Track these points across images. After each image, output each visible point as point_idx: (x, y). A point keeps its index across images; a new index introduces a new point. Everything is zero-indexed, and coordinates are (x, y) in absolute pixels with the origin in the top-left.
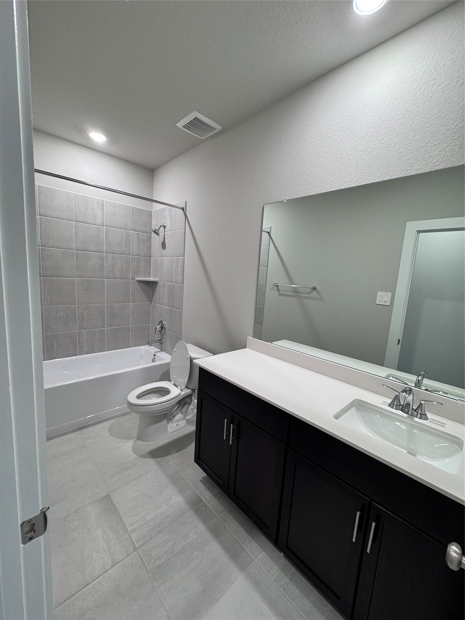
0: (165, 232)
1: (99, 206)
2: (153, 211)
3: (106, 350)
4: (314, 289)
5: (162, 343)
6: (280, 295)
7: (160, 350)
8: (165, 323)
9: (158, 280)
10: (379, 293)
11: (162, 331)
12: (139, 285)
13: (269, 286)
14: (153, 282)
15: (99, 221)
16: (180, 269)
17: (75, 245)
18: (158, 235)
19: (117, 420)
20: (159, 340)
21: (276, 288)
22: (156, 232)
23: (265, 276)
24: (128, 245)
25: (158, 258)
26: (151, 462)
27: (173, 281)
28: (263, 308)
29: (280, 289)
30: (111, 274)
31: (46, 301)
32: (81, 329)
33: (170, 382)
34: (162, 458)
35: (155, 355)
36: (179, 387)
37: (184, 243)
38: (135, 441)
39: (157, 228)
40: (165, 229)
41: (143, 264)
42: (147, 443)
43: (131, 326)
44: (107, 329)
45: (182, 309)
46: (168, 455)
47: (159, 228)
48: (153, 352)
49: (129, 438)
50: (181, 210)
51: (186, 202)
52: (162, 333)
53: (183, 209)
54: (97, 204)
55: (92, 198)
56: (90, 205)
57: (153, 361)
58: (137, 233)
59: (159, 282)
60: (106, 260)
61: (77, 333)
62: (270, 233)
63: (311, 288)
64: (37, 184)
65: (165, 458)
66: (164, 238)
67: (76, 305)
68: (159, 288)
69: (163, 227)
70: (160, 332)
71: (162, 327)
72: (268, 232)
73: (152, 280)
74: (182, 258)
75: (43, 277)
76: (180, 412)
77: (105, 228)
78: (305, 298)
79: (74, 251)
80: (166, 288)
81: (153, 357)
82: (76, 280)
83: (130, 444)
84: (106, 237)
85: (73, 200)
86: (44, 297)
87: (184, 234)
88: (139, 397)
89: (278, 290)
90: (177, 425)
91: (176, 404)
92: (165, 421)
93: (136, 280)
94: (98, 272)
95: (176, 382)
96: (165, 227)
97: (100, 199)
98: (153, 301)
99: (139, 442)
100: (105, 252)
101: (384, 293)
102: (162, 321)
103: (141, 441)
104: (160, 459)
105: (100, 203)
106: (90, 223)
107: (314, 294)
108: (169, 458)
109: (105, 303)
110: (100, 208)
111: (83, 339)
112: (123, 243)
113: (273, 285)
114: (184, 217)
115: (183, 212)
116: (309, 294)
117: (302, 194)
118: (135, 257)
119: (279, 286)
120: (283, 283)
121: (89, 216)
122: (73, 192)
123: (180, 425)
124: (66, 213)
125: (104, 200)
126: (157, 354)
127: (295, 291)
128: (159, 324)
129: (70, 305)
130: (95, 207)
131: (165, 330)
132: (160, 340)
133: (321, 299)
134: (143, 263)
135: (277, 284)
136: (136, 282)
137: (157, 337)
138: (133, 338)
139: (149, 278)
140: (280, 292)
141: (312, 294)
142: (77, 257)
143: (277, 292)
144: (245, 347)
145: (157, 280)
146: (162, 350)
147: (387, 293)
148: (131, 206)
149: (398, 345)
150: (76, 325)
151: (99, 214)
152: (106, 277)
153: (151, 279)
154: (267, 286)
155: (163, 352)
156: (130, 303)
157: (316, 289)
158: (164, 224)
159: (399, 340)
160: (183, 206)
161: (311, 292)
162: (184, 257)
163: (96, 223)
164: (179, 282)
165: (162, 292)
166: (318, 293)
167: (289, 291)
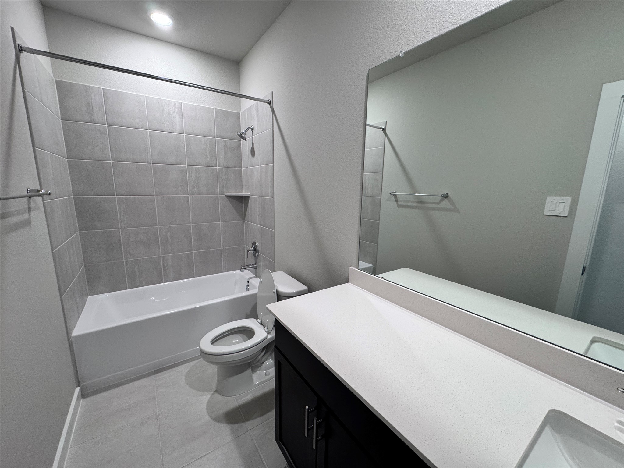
0: (253, 136)
1: (176, 110)
2: (241, 112)
3: (195, 276)
4: (446, 196)
5: (256, 268)
6: (399, 206)
7: (255, 276)
8: (258, 244)
9: (249, 194)
10: (549, 199)
11: (255, 254)
12: (229, 201)
13: (385, 195)
14: (245, 196)
15: (177, 128)
16: (269, 179)
17: (151, 158)
18: (245, 140)
19: (198, 362)
20: (253, 265)
21: (393, 198)
22: (242, 136)
23: (381, 184)
24: (214, 155)
25: (249, 168)
26: (225, 429)
27: (264, 195)
28: (379, 223)
29: (399, 199)
30: (195, 189)
31: (122, 223)
32: (165, 253)
33: (257, 320)
34: (240, 424)
35: (248, 282)
36: (266, 328)
37: (272, 146)
38: (213, 394)
39: (243, 132)
40: (253, 132)
41: (232, 177)
42: (226, 399)
43: (222, 248)
44: (194, 252)
45: (273, 228)
46: (248, 420)
47: (246, 132)
48: (248, 277)
49: (206, 390)
50: (267, 105)
51: (272, 92)
52: (256, 256)
53: (269, 103)
54: (174, 108)
55: (167, 100)
56: (166, 109)
57: (247, 289)
58: (223, 140)
59: (250, 196)
60: (189, 173)
61: (161, 257)
62: (385, 129)
63: (442, 196)
64: (102, 87)
65: (243, 424)
66: (253, 143)
67: (157, 226)
68: (251, 203)
69: (251, 129)
70: (254, 254)
71: (255, 250)
72: (383, 129)
73: (245, 194)
74: (271, 165)
75: (117, 196)
76: (270, 357)
77: (185, 135)
78: (434, 209)
79: (151, 165)
80: (257, 203)
81: (247, 284)
82: (155, 197)
83: (206, 398)
84: (187, 145)
85: (145, 104)
86: (121, 219)
87: (272, 134)
88: (214, 341)
89: (397, 201)
90: (266, 374)
91: (261, 350)
92: (249, 371)
93: (226, 196)
94: (180, 188)
95: (263, 320)
96: (252, 129)
97: (178, 102)
98: (246, 219)
99: (217, 395)
100: (187, 164)
101: (557, 199)
102: (255, 242)
103: (220, 396)
104: (236, 426)
105: (177, 106)
106: (167, 131)
107: (445, 204)
108: (249, 424)
109: (191, 223)
110: (177, 112)
111: (168, 265)
112: (208, 152)
113: (390, 194)
114: (271, 113)
115: (269, 106)
116: (438, 204)
117: (431, 34)
118: (223, 169)
119: (397, 195)
120: (404, 192)
121: (165, 123)
122: (145, 95)
123: (269, 374)
124: (138, 120)
125: (181, 103)
126: (251, 281)
127: (420, 201)
128: (252, 246)
129: (150, 226)
130: (171, 112)
131: (258, 253)
132: (255, 264)
133: (456, 210)
134: (233, 175)
135: (395, 193)
136: (225, 198)
137: (251, 261)
138: (225, 262)
139: (241, 192)
140: (399, 203)
141: (442, 203)
142: (155, 172)
143: (395, 203)
144: (347, 281)
145: (247, 194)
146: (257, 276)
147: (562, 198)
148: (214, 108)
149: (582, 276)
150: (159, 249)
151: (177, 119)
152: (190, 193)
153: (243, 193)
154: (382, 196)
155: (257, 278)
156: (219, 222)
157: (448, 197)
158: (252, 125)
159: (584, 268)
160: (269, 98)
161: (441, 201)
162: (273, 164)
163: (174, 130)
164: (270, 195)
165: (254, 207)
166: (452, 202)
167: (412, 202)
